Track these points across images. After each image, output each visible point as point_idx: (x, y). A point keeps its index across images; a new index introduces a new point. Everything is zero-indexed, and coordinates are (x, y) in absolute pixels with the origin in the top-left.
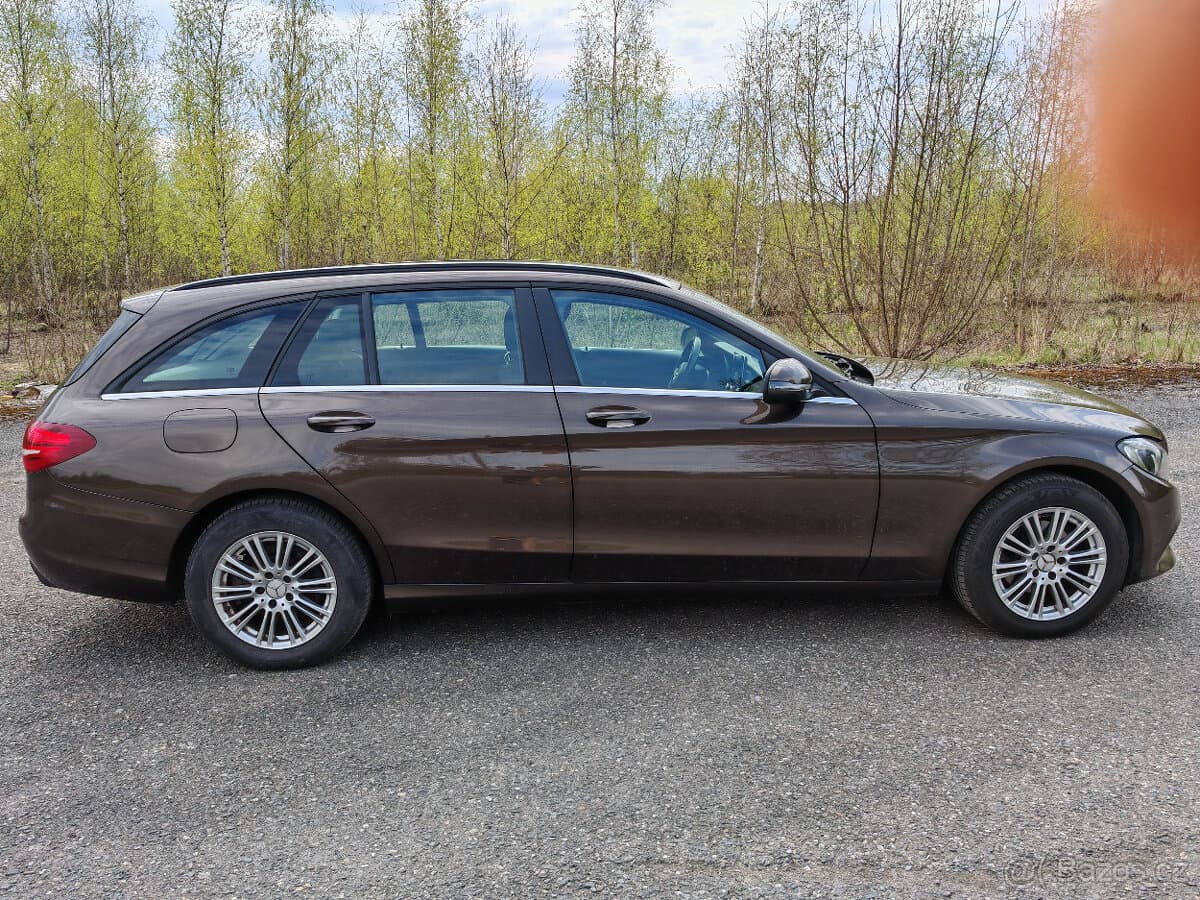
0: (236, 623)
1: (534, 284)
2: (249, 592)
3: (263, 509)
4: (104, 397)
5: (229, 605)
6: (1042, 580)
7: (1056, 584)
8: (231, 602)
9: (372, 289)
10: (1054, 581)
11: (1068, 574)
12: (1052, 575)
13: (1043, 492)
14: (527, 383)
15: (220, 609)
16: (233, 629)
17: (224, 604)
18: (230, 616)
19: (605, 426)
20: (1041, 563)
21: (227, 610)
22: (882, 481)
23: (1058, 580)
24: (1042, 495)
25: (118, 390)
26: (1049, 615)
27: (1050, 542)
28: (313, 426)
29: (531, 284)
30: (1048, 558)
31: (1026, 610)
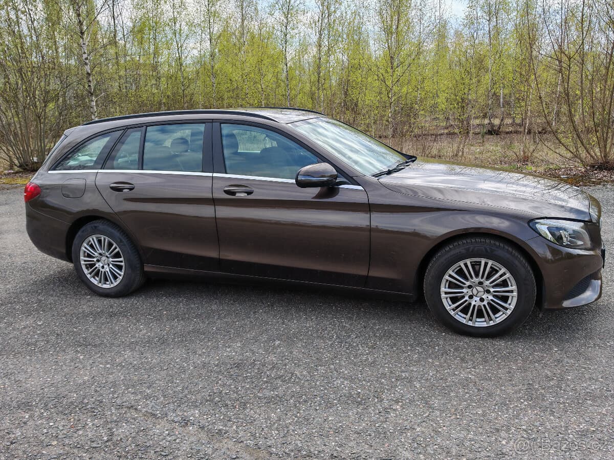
0: (90, 273)
1: (214, 121)
2: (94, 261)
3: (96, 225)
4: (50, 172)
5: (88, 266)
6: (475, 302)
7: (484, 306)
8: (89, 264)
9: (147, 124)
10: (483, 303)
11: (492, 300)
12: (482, 300)
13: (471, 248)
14: (202, 172)
15: (84, 267)
16: (89, 276)
17: (86, 265)
18: (88, 270)
19: (235, 195)
20: (475, 292)
21: (87, 268)
22: (372, 233)
23: (485, 303)
24: (471, 250)
25: (54, 169)
26: (481, 323)
27: (479, 279)
28: (112, 188)
29: (212, 121)
30: (480, 289)
31: (465, 318)
